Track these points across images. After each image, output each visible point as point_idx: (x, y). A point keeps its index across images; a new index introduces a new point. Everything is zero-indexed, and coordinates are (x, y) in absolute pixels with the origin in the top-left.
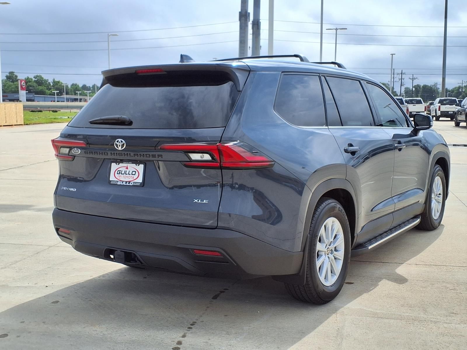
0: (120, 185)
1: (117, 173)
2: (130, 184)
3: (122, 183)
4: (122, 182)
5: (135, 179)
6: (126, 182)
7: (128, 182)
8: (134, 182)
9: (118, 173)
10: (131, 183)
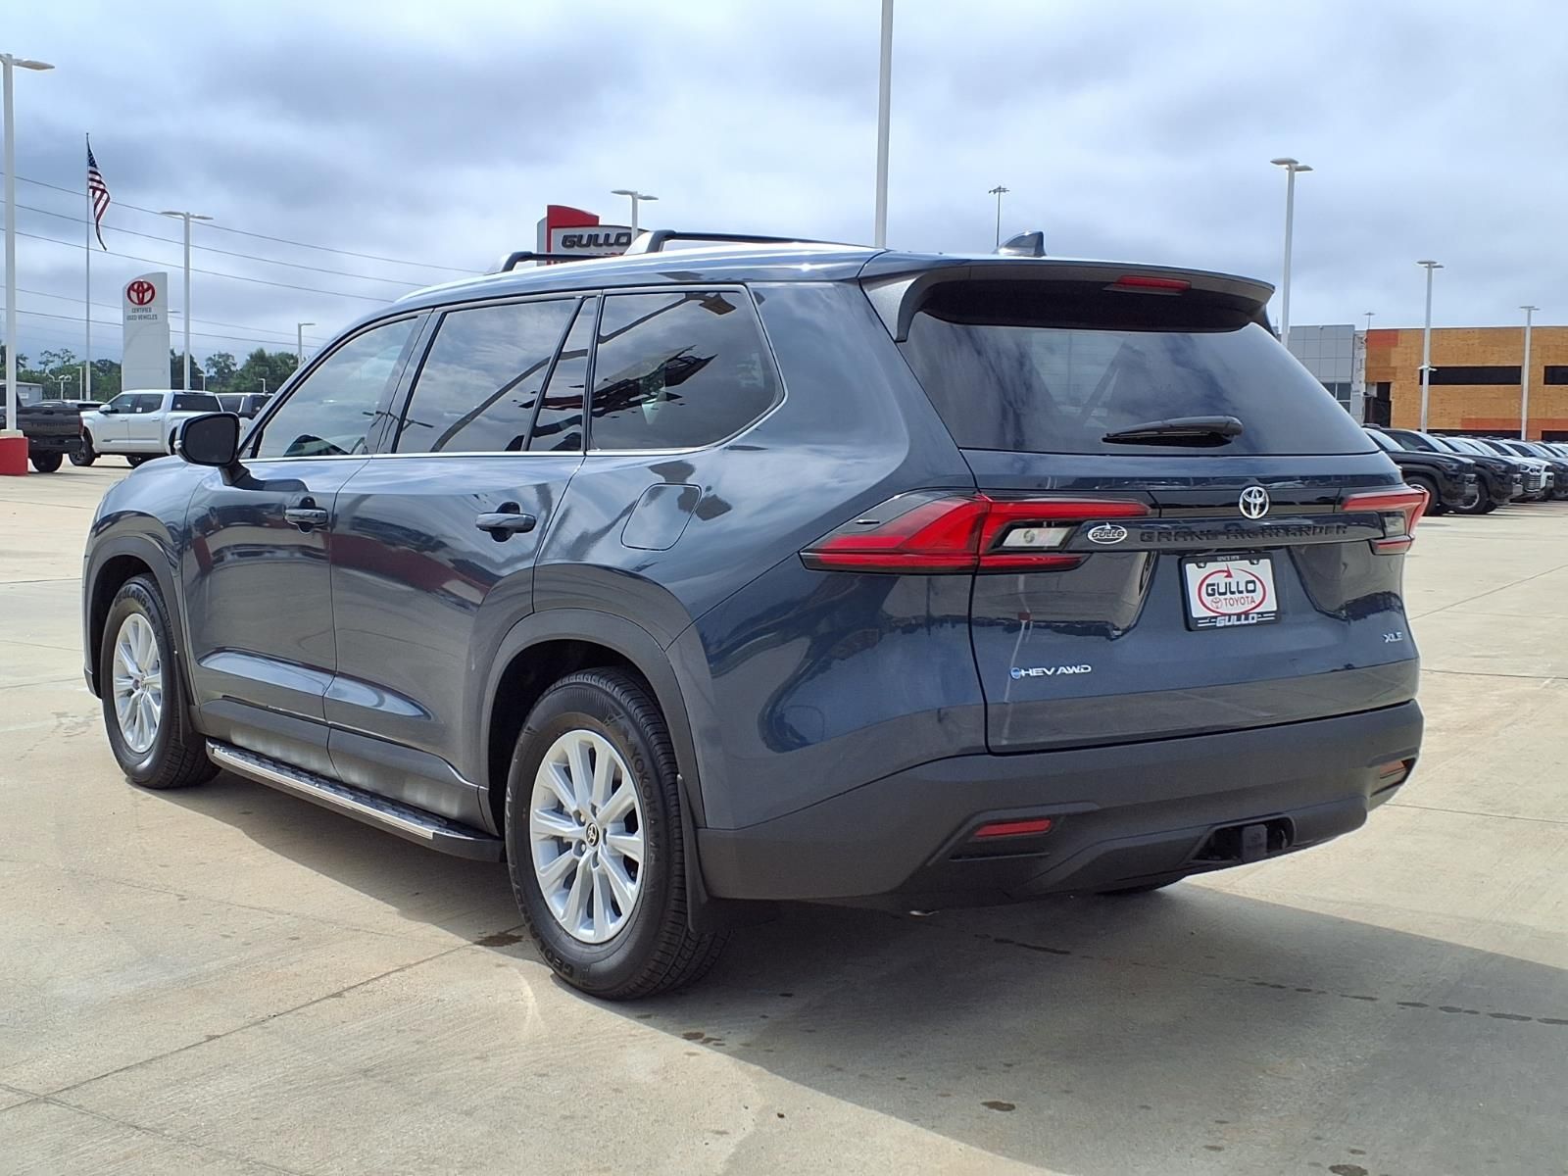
0: (1225, 627)
1: (1209, 595)
2: (1251, 621)
3: (1229, 621)
4: (1227, 618)
5: (1257, 603)
6: (1239, 616)
7: (1243, 617)
8: (1258, 613)
9: (1210, 592)
10: (1251, 616)
